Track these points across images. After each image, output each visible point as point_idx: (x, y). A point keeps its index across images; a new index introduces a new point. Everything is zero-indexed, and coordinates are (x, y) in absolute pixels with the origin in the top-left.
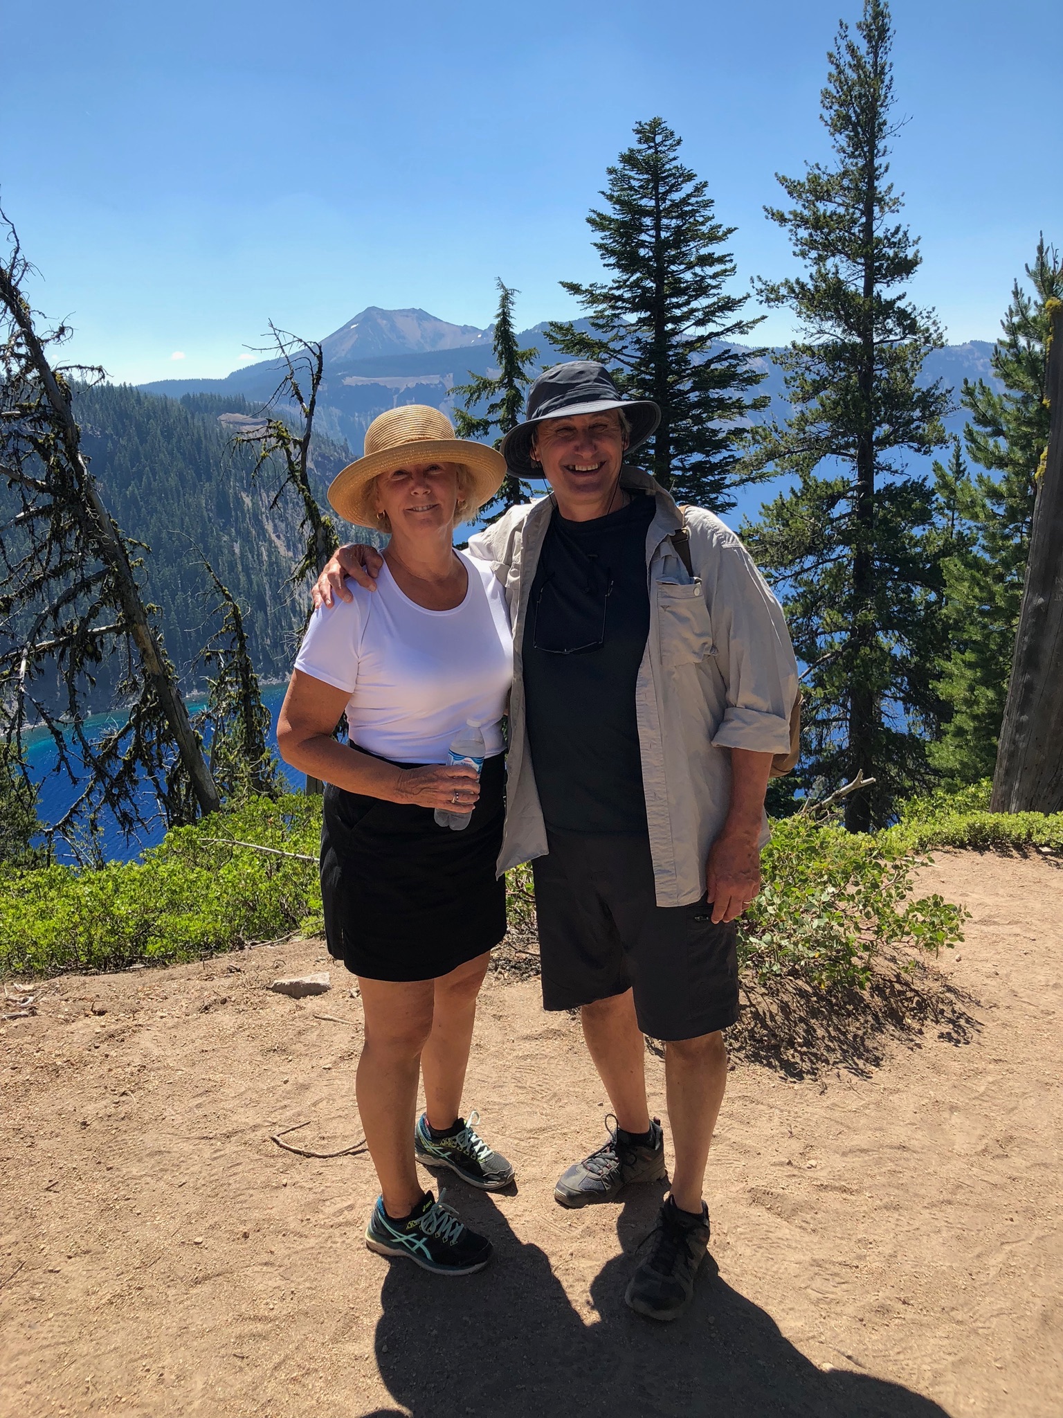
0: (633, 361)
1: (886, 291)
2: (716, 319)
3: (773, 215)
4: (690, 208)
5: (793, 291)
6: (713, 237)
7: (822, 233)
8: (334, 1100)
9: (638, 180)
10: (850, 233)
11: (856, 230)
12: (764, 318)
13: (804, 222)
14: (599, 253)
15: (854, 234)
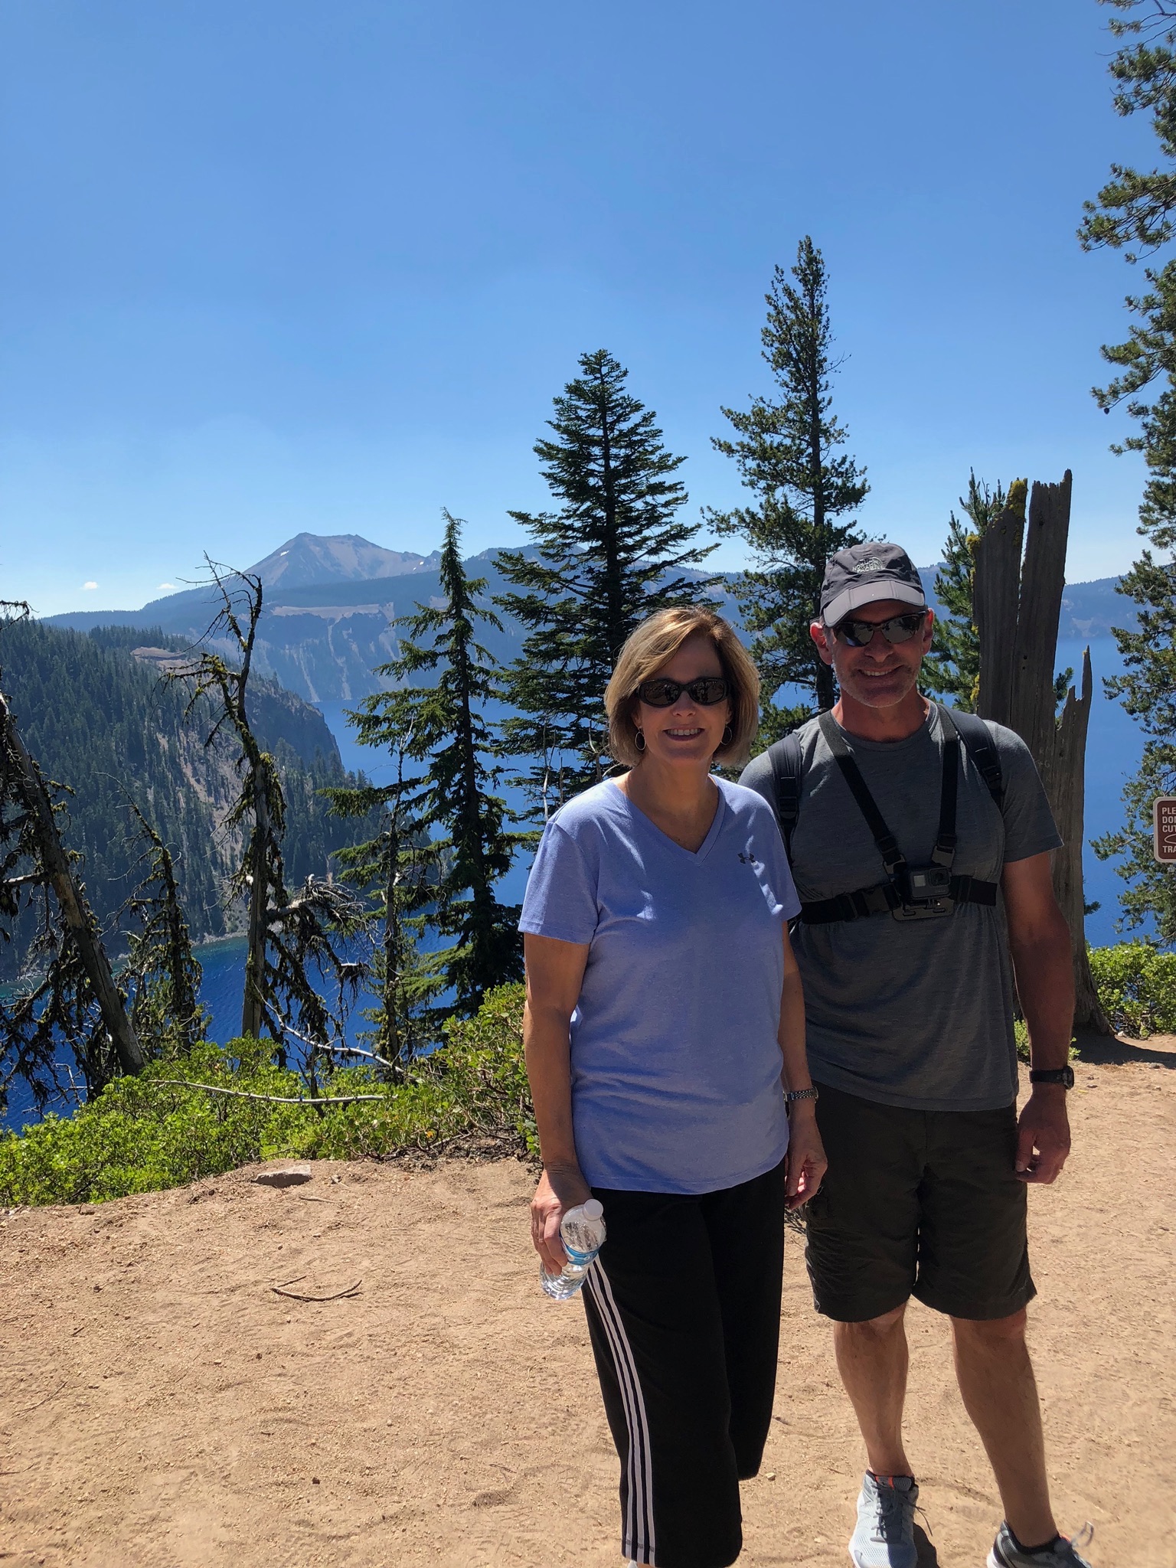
0: (585, 590)
1: (837, 519)
2: (669, 548)
3: (720, 446)
4: (639, 437)
5: (744, 520)
6: (663, 466)
7: (770, 464)
8: (326, 1259)
9: (585, 410)
10: (798, 463)
11: (803, 460)
12: (717, 545)
13: (752, 452)
14: (547, 482)
15: (802, 465)
